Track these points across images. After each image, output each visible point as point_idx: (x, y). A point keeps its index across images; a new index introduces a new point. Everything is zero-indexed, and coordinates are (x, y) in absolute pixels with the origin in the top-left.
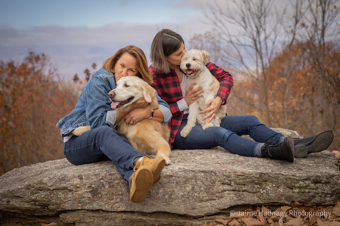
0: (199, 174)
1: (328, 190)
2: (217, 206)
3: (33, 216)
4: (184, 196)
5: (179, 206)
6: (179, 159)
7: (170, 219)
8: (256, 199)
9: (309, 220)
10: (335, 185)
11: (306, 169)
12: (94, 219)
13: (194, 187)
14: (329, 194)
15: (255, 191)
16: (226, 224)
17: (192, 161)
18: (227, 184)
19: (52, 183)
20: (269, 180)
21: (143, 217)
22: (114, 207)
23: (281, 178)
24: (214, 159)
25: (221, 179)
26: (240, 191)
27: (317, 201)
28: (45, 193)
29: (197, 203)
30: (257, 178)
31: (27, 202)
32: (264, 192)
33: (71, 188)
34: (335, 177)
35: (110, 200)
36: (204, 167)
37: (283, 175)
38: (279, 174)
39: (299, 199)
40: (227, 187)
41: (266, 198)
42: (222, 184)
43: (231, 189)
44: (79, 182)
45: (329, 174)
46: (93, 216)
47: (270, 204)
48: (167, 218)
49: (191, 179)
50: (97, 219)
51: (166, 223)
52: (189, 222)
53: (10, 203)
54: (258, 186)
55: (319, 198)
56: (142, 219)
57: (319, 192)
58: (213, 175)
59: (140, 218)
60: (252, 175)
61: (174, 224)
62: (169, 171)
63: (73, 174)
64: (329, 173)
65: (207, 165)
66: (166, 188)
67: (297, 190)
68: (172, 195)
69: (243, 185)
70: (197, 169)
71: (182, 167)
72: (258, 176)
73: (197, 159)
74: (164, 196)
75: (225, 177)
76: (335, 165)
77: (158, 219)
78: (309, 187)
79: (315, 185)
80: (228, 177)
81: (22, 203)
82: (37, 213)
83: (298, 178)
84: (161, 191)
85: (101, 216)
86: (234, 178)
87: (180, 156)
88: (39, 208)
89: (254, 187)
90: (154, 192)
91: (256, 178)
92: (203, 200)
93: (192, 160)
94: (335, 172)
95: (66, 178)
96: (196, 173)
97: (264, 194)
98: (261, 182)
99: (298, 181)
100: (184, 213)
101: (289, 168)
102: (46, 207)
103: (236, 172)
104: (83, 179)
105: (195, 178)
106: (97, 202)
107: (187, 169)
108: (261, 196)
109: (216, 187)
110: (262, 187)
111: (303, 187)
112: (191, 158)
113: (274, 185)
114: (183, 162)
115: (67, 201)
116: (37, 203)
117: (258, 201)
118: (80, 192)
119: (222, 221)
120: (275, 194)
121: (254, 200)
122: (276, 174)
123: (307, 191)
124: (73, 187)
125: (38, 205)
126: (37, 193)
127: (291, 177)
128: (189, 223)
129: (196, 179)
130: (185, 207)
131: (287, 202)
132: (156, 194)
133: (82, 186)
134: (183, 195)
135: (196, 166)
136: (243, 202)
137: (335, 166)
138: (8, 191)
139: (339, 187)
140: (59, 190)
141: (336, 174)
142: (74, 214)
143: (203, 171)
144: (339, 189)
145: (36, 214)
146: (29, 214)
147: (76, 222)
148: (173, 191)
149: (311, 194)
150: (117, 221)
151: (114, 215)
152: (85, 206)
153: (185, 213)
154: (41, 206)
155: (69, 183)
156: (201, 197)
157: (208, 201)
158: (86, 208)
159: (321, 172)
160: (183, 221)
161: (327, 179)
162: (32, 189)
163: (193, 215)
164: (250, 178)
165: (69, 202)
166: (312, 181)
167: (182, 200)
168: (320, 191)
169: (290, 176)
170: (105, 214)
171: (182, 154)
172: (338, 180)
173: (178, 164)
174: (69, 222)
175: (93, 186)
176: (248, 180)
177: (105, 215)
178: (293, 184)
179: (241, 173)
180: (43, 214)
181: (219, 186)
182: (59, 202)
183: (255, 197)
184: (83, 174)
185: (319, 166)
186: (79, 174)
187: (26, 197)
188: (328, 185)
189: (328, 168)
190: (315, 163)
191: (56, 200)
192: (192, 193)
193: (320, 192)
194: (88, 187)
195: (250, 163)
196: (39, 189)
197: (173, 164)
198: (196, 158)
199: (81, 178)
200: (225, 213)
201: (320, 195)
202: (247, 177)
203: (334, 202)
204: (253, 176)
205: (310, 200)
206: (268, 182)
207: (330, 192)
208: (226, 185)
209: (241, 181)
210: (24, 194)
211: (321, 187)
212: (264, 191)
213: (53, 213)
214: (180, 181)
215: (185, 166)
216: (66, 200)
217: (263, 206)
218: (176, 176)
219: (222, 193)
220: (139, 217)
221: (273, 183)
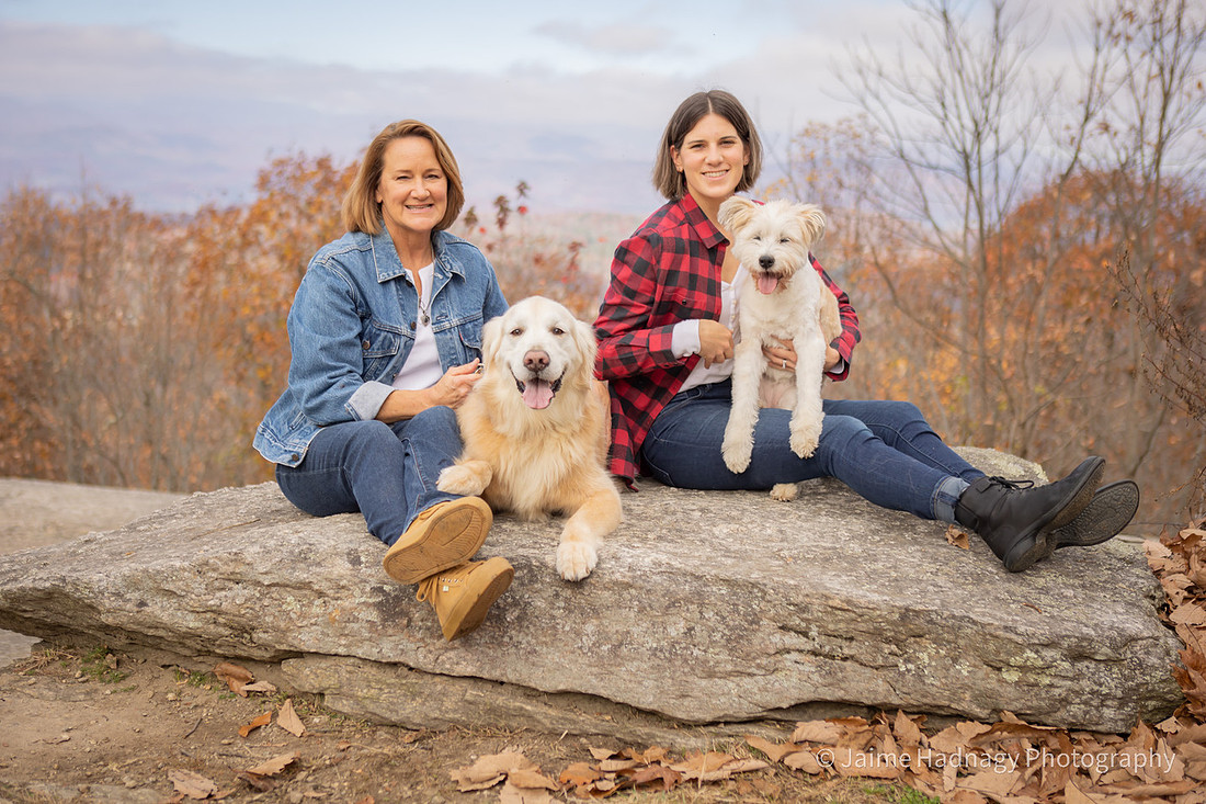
0: (714, 589)
1: (1112, 684)
2: (758, 697)
3: (209, 653)
4: (659, 654)
5: (640, 683)
6: (662, 529)
7: (608, 718)
8: (880, 690)
9: (1040, 780)
10: (1137, 672)
11: (1053, 607)
12: (380, 689)
13: (693, 628)
14: (1114, 698)
15: (880, 662)
16: (776, 757)
17: (701, 541)
18: (796, 632)
19: (268, 566)
20: (930, 633)
21: (528, 704)
22: (443, 662)
23: (969, 631)
24: (769, 539)
25: (777, 614)
26: (833, 658)
27: (1074, 716)
28: (246, 591)
29: (696, 679)
30: (893, 623)
31: (192, 612)
32: (909, 671)
33: (324, 586)
34: (1140, 642)
35: (432, 636)
36: (733, 566)
37: (975, 623)
38: (962, 618)
39: (1017, 705)
40: (795, 641)
41: (913, 689)
42: (780, 628)
43: (809, 647)
44: (349, 573)
45: (1121, 632)
46: (378, 682)
47: (924, 708)
48: (601, 714)
49: (688, 601)
50: (390, 692)
51: (594, 731)
52: (666, 735)
53: (146, 608)
54: (894, 647)
55: (1082, 706)
56: (522, 708)
57: (1083, 690)
58: (757, 597)
59: (518, 704)
60: (878, 612)
61: (618, 736)
62: (622, 570)
63: (333, 543)
64: (1123, 630)
65: (744, 560)
66: (606, 622)
67: (1013, 676)
68: (621, 644)
69: (846, 639)
70: (709, 571)
71: (664, 558)
72: (897, 616)
73: (717, 533)
74: (598, 644)
75: (792, 608)
76: (1146, 597)
77: (571, 716)
78: (1053, 671)
79: (1073, 665)
80: (802, 609)
81: (179, 613)
82: (220, 646)
83: (1020, 640)
84: (590, 628)
85: (402, 684)
86: (820, 614)
87: (669, 518)
88: (227, 633)
89: (881, 650)
90: (567, 628)
91: (887, 622)
92: (715, 672)
93: (703, 536)
94: (1141, 627)
95: (310, 555)
96: (706, 585)
97: (908, 677)
98: (904, 637)
99: (1020, 648)
100: (651, 707)
101: (997, 598)
102: (245, 635)
103: (827, 598)
104: (360, 563)
105: (699, 598)
106: (393, 638)
107: (679, 566)
108: (897, 681)
109: (761, 634)
110: (906, 652)
111: (1033, 669)
112: (700, 528)
113: (943, 652)
114: (672, 541)
115: (306, 626)
116: (221, 620)
117: (885, 697)
118: (346, 604)
119: (766, 747)
120: (943, 680)
121: (875, 692)
122: (954, 617)
123: (1047, 681)
124: (328, 584)
125: (225, 625)
126: (223, 589)
127: (1000, 633)
128: (663, 737)
129: (701, 605)
130: (658, 687)
131: (977, 711)
132: (573, 636)
133: (355, 584)
134: (656, 649)
135: (709, 558)
136: (839, 694)
137: (1146, 603)
138: (145, 571)
139: (1148, 678)
140: (288, 589)
141: (1145, 634)
142: (323, 665)
143: (727, 581)
144: (1147, 684)
145: (218, 651)
146: (199, 647)
147: (326, 692)
148: (628, 632)
149: (1056, 692)
150: (448, 704)
151: (440, 685)
152: (359, 647)
153: (654, 707)
154: (231, 628)
155: (318, 570)
156: (712, 663)
157: (732, 678)
158: (360, 652)
159: (1096, 625)
160: (647, 730)
161: (1115, 648)
162: (210, 574)
163: (681, 715)
164: (871, 620)
165: (313, 628)
166: (1065, 653)
167: (651, 664)
168: (1086, 684)
169: (998, 628)
170: (413, 678)
171: (674, 513)
172: (1148, 653)
173: (656, 547)
174: (307, 688)
175: (386, 588)
176: (863, 626)
177: (414, 681)
178: (1003, 656)
179: (843, 602)
180: (239, 652)
181: (769, 635)
182: (282, 625)
183: (880, 682)
184: (362, 548)
185: (1093, 599)
186: (352, 546)
187: (193, 596)
188: (1115, 670)
189: (1122, 611)
190: (1084, 586)
191: (275, 617)
192: (684, 645)
193: (1087, 689)
194: (374, 590)
195: (879, 566)
196: (232, 577)
197: (639, 545)
198: (716, 531)
199: (355, 561)
200: (778, 721)
201: (1084, 698)
202: (861, 616)
203: (1128, 727)
204: (879, 616)
205: (1053, 710)
206: (924, 641)
207: (1119, 693)
208: (793, 633)
209: (842, 625)
210: (187, 586)
211: (1093, 674)
212: (910, 666)
213: (267, 655)
214: (650, 606)
215: (675, 554)
216: (305, 623)
217: (900, 713)
218: (641, 588)
219: (779, 657)
220: (515, 700)
221: (940, 645)
